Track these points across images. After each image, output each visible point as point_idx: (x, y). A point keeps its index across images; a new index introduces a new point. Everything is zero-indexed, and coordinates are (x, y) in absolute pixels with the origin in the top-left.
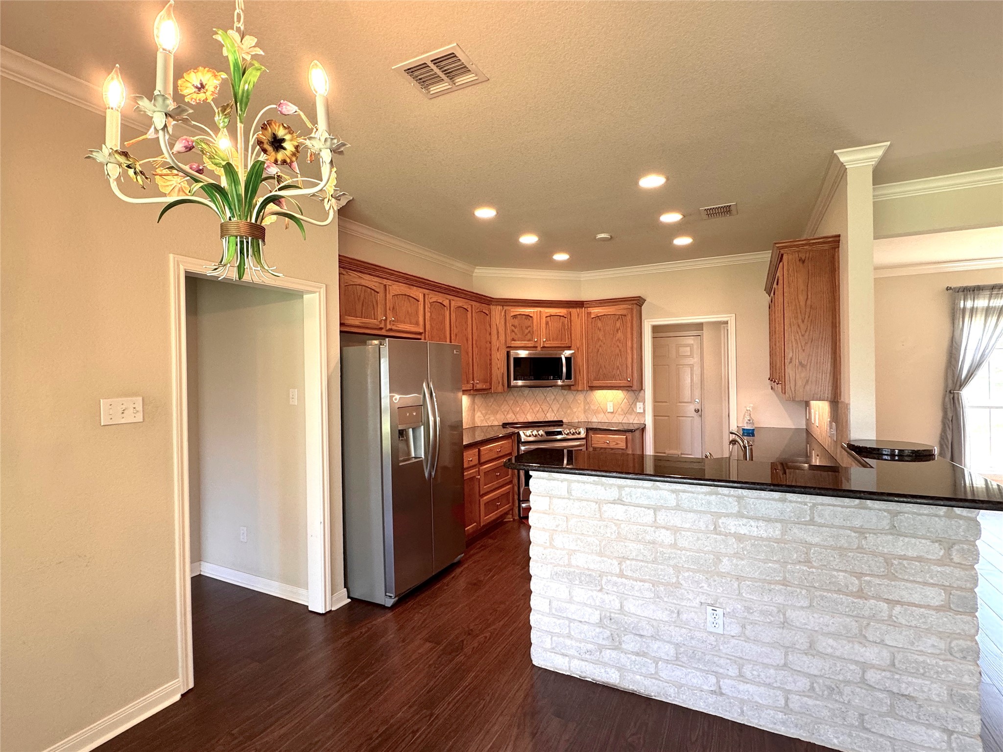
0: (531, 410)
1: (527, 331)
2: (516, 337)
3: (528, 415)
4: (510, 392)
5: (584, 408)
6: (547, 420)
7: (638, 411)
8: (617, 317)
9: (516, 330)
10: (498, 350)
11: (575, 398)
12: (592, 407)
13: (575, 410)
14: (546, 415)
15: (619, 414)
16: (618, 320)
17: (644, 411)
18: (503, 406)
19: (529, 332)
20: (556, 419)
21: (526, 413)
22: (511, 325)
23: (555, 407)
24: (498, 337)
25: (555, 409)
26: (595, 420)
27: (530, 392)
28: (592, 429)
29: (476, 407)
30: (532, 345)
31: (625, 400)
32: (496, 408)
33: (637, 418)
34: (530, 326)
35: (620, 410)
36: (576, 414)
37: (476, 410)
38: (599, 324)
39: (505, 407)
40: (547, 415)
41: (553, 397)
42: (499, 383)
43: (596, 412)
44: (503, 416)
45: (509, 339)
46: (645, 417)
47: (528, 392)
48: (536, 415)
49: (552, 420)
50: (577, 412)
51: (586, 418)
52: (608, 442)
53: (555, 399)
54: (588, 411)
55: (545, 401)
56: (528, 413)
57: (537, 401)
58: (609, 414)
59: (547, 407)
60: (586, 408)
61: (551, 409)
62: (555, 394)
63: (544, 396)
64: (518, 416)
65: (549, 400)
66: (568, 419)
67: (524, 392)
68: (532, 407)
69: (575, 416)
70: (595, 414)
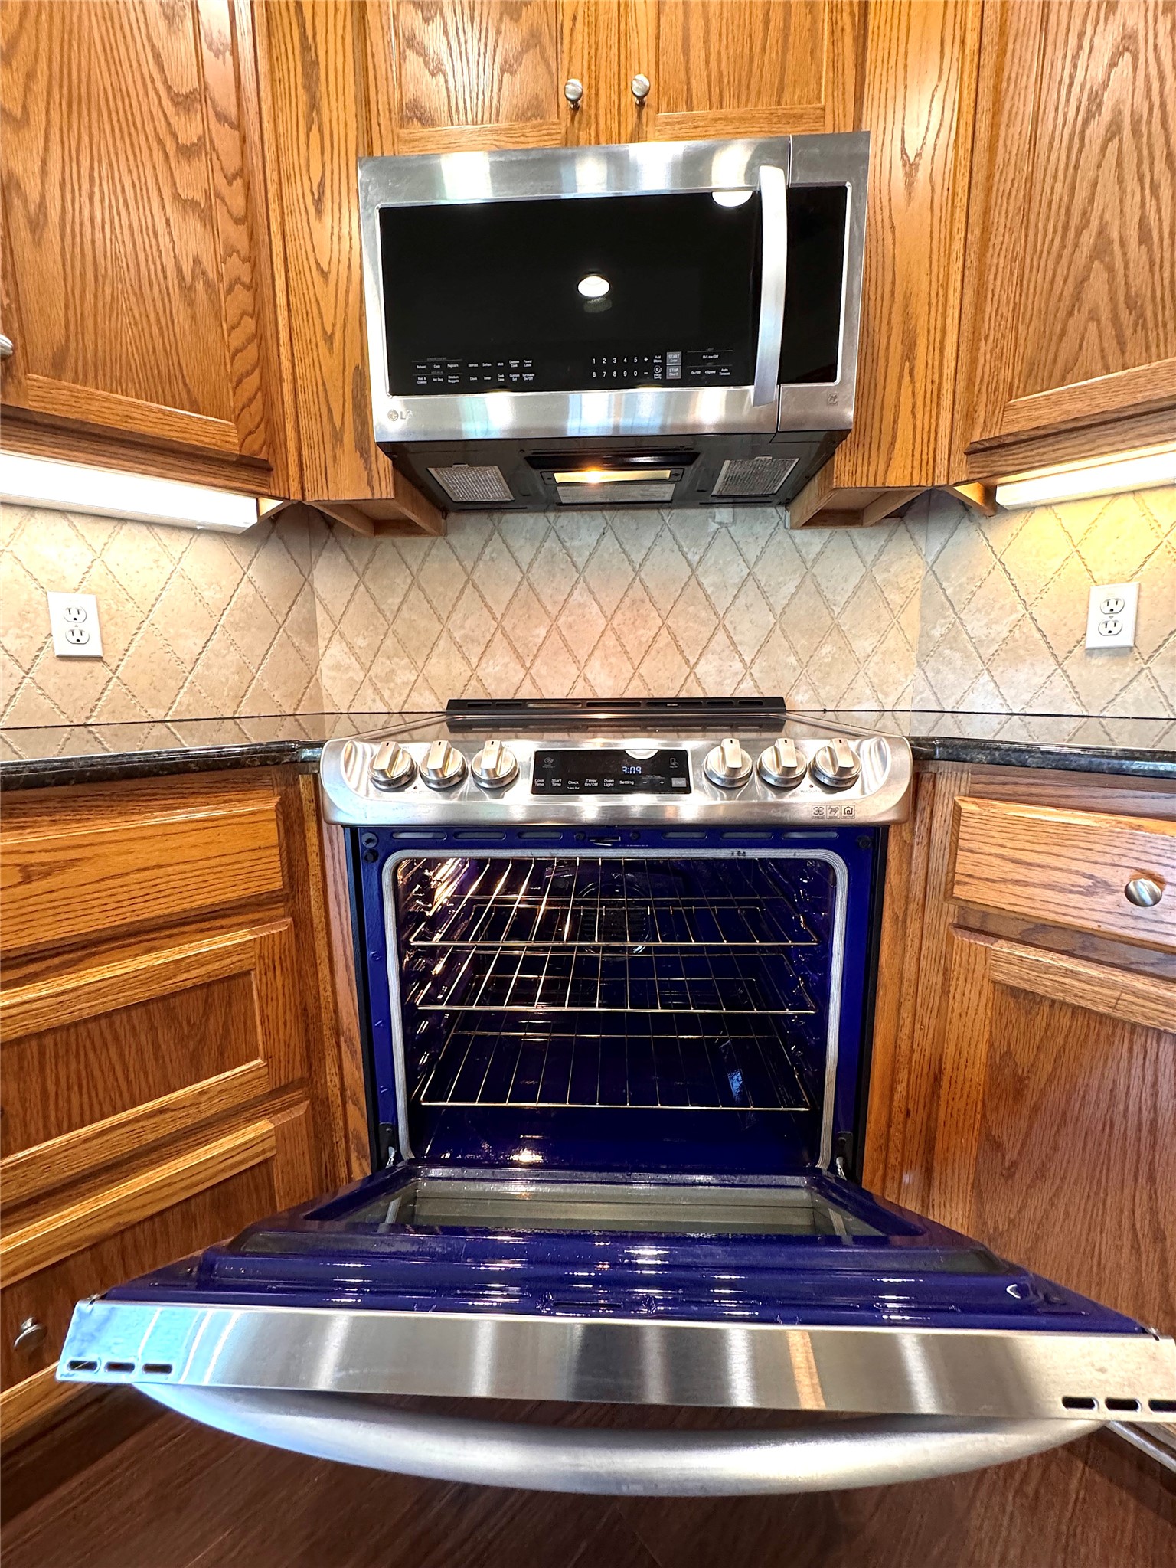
0: (610, 641)
3: (596, 663)
4: (497, 542)
5: (924, 634)
6: (699, 694)
10: (318, 202)
11: (868, 577)
12: (976, 626)
13: (863, 645)
14: (692, 668)
18: (457, 617)
20: (747, 691)
23: (750, 625)
24: (314, 105)
25: (748, 635)
26: (980, 699)
27: (609, 541)
28: (959, 750)
29: (321, 616)
32: (422, 623)
36: (872, 667)
37: (324, 629)
39: (470, 621)
40: (699, 670)
41: (737, 571)
42: (337, 437)
43: (999, 654)
44: (460, 668)
47: (595, 536)
48: (636, 669)
49: (726, 692)
50: (876, 659)
51: (928, 693)
52: (1144, 888)
53: (751, 582)
54: (947, 652)
55: (689, 590)
56: (596, 653)
57: (646, 589)
58: (1097, 661)
59: (704, 623)
60: (937, 633)
61: (721, 636)
62: (752, 553)
63: (689, 564)
64: (539, 668)
65: (714, 585)
66: (823, 693)
67: (576, 543)
68: (615, 623)
69: (861, 682)
70: (988, 665)
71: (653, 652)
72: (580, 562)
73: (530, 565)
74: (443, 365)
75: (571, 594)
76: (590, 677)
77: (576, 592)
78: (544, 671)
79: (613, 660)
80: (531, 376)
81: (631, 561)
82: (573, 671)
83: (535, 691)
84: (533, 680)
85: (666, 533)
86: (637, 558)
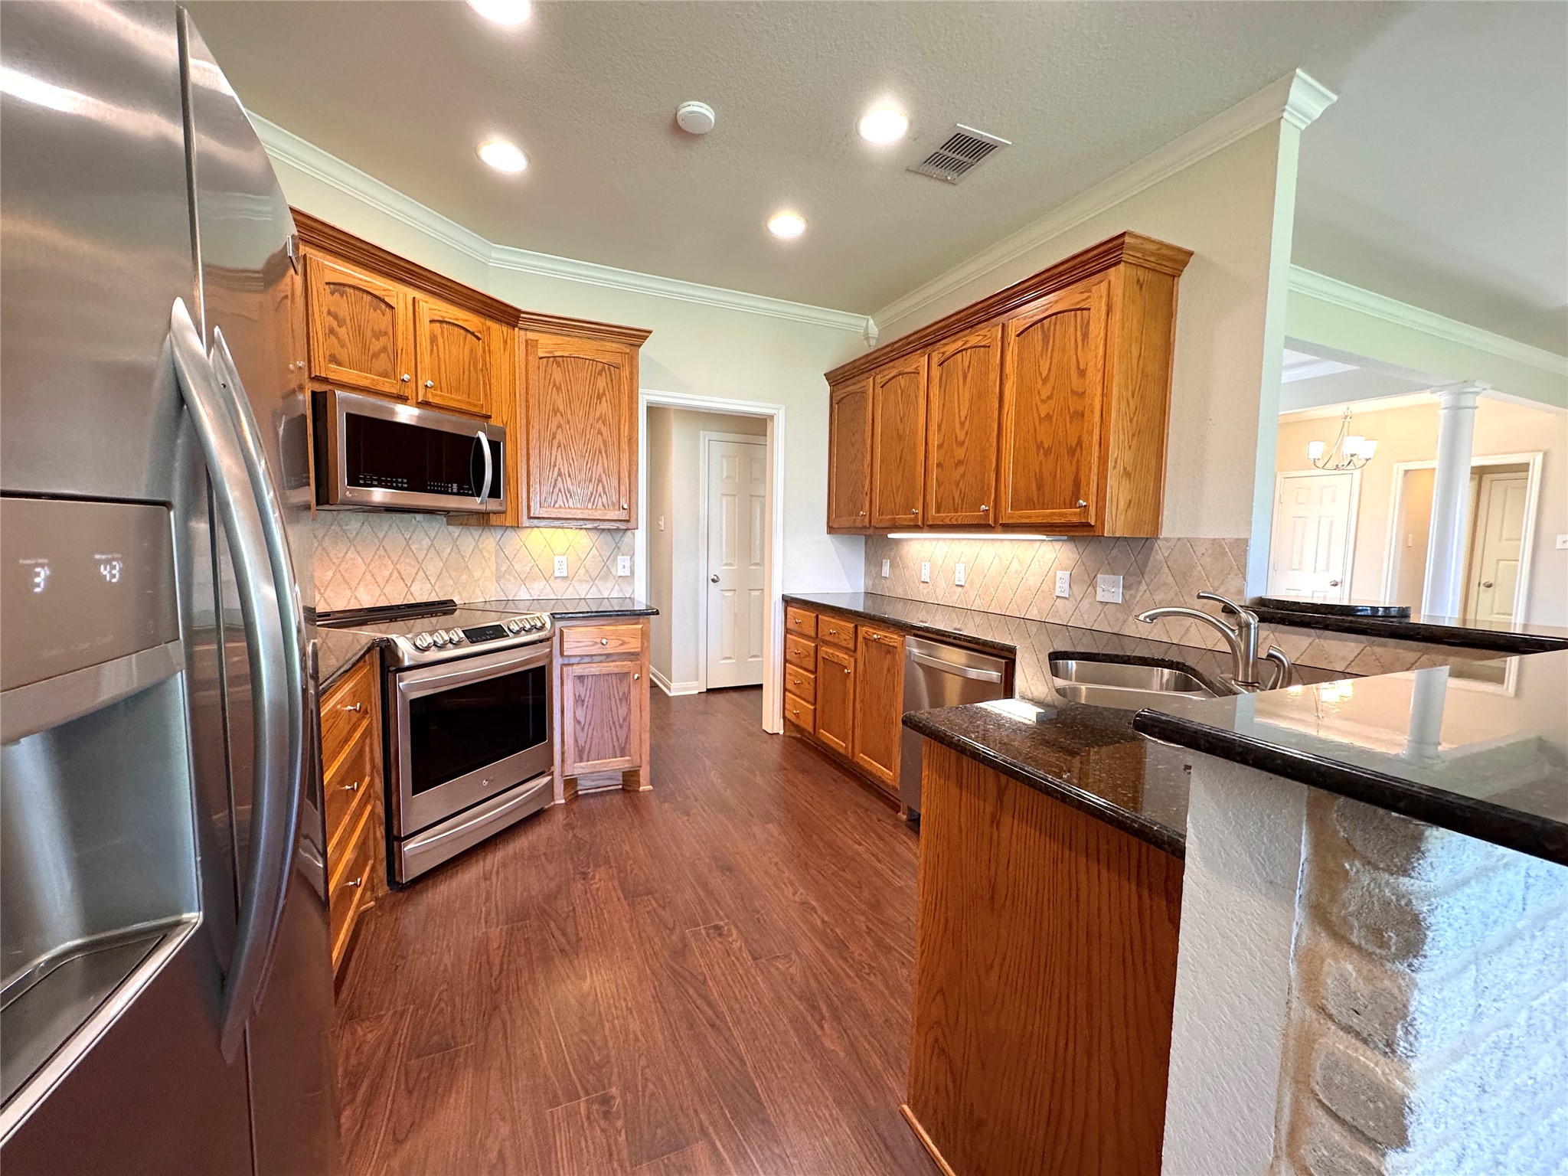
0: (369, 577)
1: (376, 345)
2: (342, 354)
3: (361, 589)
5: (498, 570)
6: (413, 602)
7: (621, 573)
8: (600, 366)
9: (342, 332)
11: (476, 546)
12: (518, 567)
13: (477, 574)
14: (409, 588)
15: (579, 581)
16: (600, 374)
17: (632, 572)
19: (384, 349)
20: (433, 598)
21: (353, 584)
22: (325, 310)
23: (433, 567)
25: (433, 572)
26: (523, 595)
27: (366, 527)
30: (395, 391)
31: (594, 548)
33: (617, 587)
34: (386, 334)
35: (582, 571)
36: (481, 583)
38: (558, 376)
40: (412, 589)
41: (426, 542)
43: (525, 580)
45: (320, 353)
46: (633, 584)
47: (359, 524)
48: (382, 590)
49: (424, 599)
50: (482, 580)
51: (502, 593)
52: (604, 641)
53: (432, 548)
54: (508, 577)
55: (405, 551)
56: (361, 583)
57: (386, 550)
58: (559, 581)
59: (413, 567)
60: (503, 569)
61: (421, 572)
62: (432, 535)
63: (405, 539)
64: (329, 593)
65: (417, 549)
66: (463, 595)
67: (349, 527)
68: (370, 568)
69: (477, 590)
70: (524, 582)
71: (390, 582)
72: (351, 536)
73: (323, 538)
74: (371, 477)
75: (346, 553)
76: (358, 596)
77: (350, 552)
78: (332, 595)
79: (370, 586)
80: (406, 486)
81: (377, 537)
82: (349, 593)
83: (326, 606)
84: (325, 600)
85: (394, 525)
86: (381, 536)
